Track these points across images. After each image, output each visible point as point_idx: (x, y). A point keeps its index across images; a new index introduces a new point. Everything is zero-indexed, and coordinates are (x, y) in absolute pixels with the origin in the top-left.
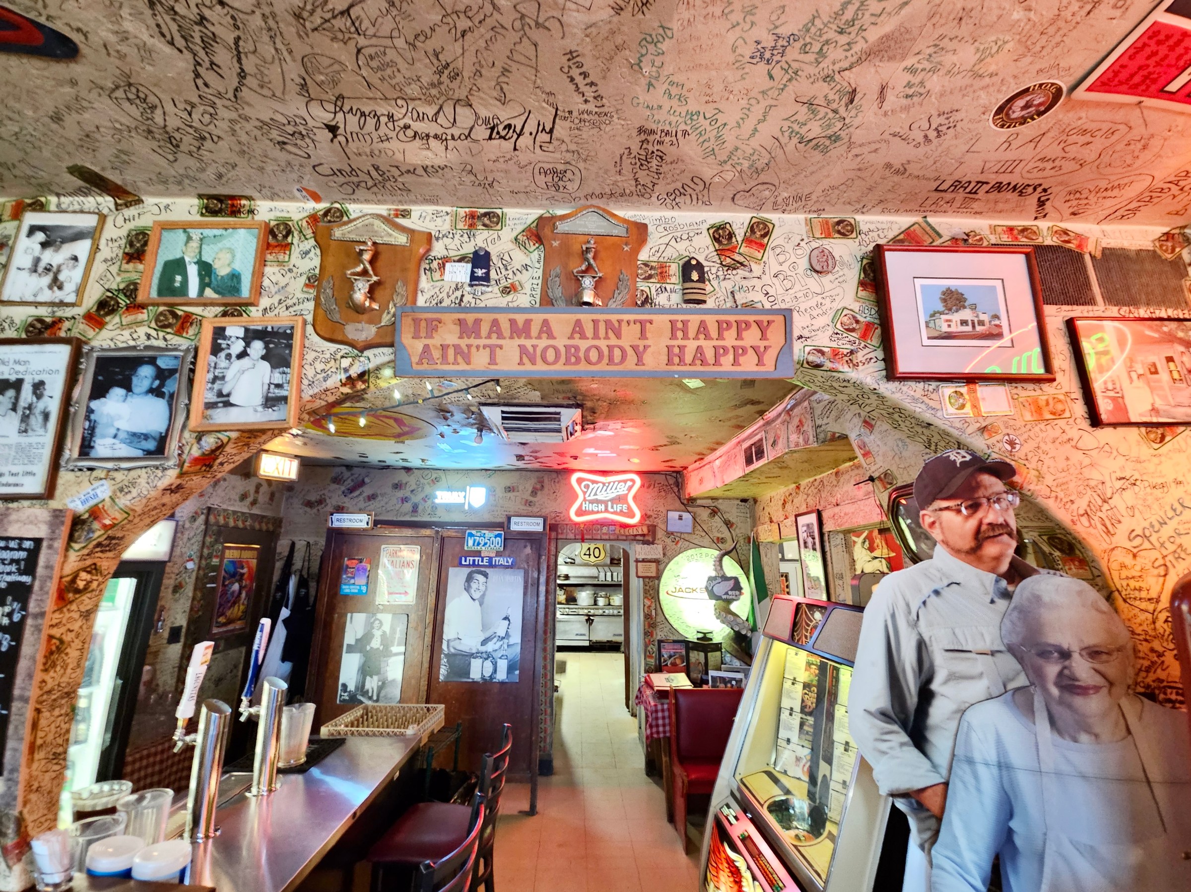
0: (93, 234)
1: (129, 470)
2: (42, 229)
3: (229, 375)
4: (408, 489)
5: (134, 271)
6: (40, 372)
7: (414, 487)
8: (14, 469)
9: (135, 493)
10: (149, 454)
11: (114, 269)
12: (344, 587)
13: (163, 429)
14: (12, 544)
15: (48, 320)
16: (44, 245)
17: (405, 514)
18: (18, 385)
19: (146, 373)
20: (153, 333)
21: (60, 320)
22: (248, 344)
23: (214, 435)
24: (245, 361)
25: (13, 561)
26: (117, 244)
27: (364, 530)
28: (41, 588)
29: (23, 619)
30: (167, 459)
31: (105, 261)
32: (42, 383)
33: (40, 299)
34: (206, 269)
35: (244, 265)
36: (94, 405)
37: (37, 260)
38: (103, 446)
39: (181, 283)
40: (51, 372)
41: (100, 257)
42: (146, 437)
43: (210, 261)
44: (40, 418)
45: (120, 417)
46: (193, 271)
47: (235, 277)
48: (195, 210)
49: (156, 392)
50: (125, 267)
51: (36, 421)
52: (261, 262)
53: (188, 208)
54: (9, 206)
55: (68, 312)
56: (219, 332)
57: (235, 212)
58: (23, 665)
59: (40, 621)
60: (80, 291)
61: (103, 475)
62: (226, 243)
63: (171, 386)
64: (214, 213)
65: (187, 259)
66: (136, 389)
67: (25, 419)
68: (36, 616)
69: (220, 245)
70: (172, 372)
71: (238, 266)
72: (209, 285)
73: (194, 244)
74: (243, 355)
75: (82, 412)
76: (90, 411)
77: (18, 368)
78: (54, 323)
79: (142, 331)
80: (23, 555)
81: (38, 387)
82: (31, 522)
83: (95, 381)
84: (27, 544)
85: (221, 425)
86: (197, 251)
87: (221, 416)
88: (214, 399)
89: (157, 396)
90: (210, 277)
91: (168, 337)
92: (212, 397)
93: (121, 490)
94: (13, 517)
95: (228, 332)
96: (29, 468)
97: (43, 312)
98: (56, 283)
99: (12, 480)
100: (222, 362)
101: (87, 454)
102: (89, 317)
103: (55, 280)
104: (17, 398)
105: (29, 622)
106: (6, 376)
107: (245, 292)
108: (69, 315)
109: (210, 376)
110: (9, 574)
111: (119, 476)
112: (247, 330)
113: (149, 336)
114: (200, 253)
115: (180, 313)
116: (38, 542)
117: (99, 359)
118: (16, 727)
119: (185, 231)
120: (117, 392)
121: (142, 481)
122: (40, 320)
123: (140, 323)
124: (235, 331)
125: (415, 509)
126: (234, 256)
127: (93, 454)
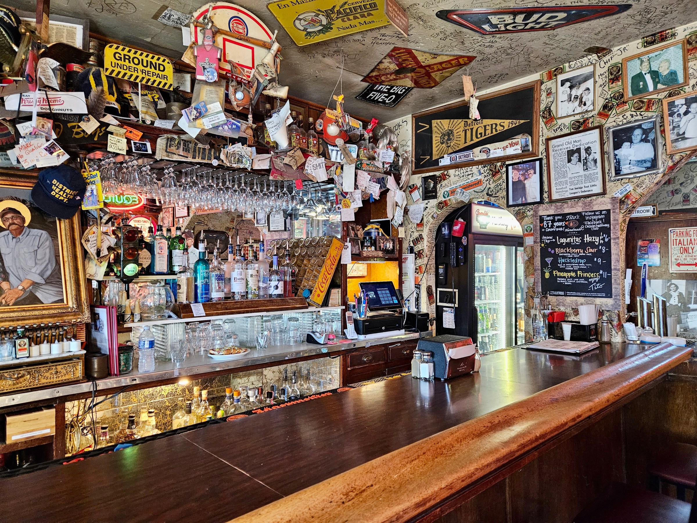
0: (592, 75)
1: (640, 177)
2: (567, 80)
3: (682, 124)
4: (678, 183)
5: (617, 86)
6: (587, 144)
7: (682, 180)
8: (586, 185)
9: (644, 186)
10: (648, 169)
11: (606, 88)
12: (639, 260)
13: (652, 156)
14: (597, 213)
15: (581, 120)
16: (571, 87)
17: (677, 204)
18: (578, 151)
19: (638, 133)
20: (634, 113)
21: (587, 119)
22: (688, 107)
23: (679, 154)
24: (689, 116)
25: (598, 220)
26: (604, 76)
27: (652, 218)
28: (614, 228)
29: (610, 240)
30: (659, 169)
31: (601, 86)
32: (589, 148)
33: (576, 112)
34: (655, 75)
35: (677, 66)
36: (616, 152)
37: (570, 95)
38: (625, 169)
39: (643, 85)
40: (592, 143)
41: (597, 85)
42: (645, 161)
43: (656, 69)
44: (593, 163)
45: (630, 155)
46: (648, 78)
47: (673, 74)
48: (640, 45)
49: (645, 140)
50: (611, 86)
51: (591, 164)
52: (685, 61)
53: (636, 45)
54: (545, 75)
55: (590, 114)
56: (671, 105)
57: (663, 39)
58: (613, 257)
59: (617, 241)
60: (593, 104)
61: (627, 181)
62: (664, 57)
63: (651, 136)
64: (652, 43)
65: (644, 73)
66: (634, 141)
67: (585, 164)
68: (615, 239)
69: (660, 60)
70: (651, 129)
71: (673, 68)
72: (659, 82)
73: (646, 64)
74: (686, 113)
75: (612, 156)
76: (616, 155)
77: (576, 144)
78: (584, 121)
79: (628, 114)
80: (603, 216)
81: (588, 150)
82: (603, 204)
83: (614, 142)
84: (604, 212)
85: (682, 149)
86: (648, 66)
87: (682, 145)
88: (676, 137)
89: (646, 142)
90: (658, 77)
91: (642, 113)
92: (674, 137)
93: (638, 186)
94: (595, 203)
95: (676, 103)
96: (593, 183)
97: (577, 117)
98: (582, 103)
99: (586, 189)
100: (676, 119)
101: (619, 173)
102: (600, 114)
103: (581, 101)
104: (580, 156)
105: (612, 241)
106: (572, 148)
107: (681, 80)
108: (591, 115)
109: (671, 127)
110: (599, 224)
111: (635, 180)
112: (686, 99)
113: (632, 116)
114: (650, 67)
115: (645, 100)
116: (608, 211)
117: (614, 132)
118: (615, 280)
119: (639, 59)
120: (626, 144)
121: (647, 181)
122: (578, 122)
123: (626, 110)
124: (679, 101)
125: (686, 199)
126: (670, 63)
127: (622, 173)
